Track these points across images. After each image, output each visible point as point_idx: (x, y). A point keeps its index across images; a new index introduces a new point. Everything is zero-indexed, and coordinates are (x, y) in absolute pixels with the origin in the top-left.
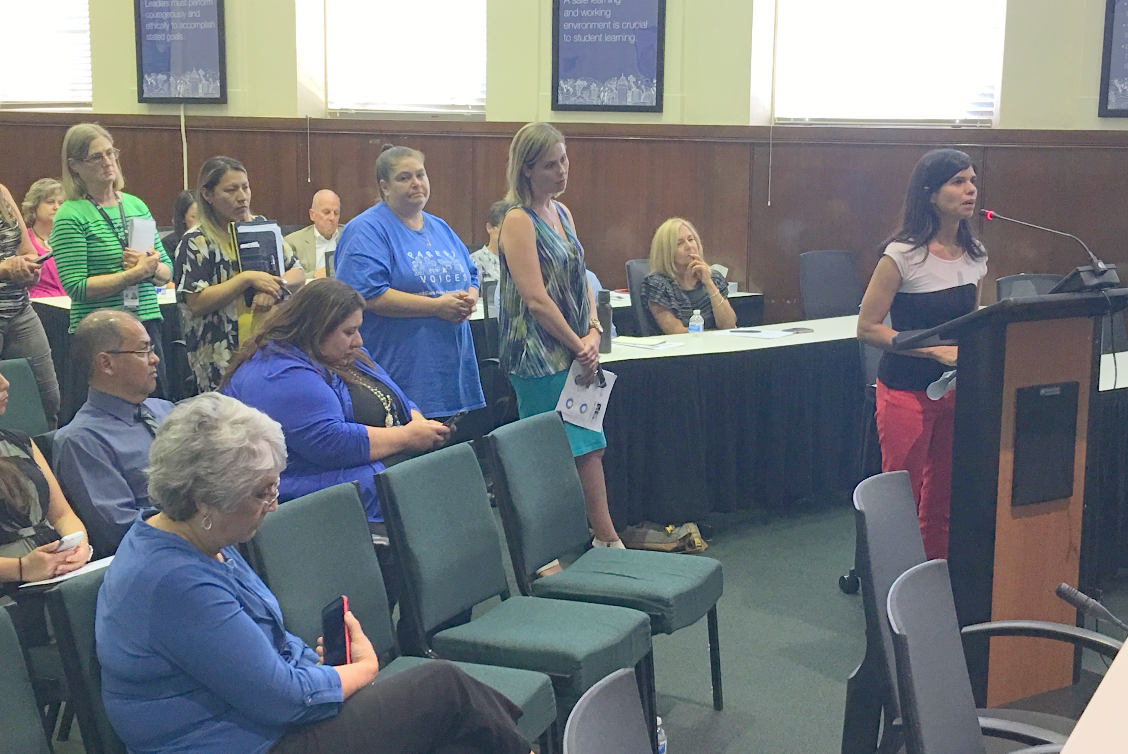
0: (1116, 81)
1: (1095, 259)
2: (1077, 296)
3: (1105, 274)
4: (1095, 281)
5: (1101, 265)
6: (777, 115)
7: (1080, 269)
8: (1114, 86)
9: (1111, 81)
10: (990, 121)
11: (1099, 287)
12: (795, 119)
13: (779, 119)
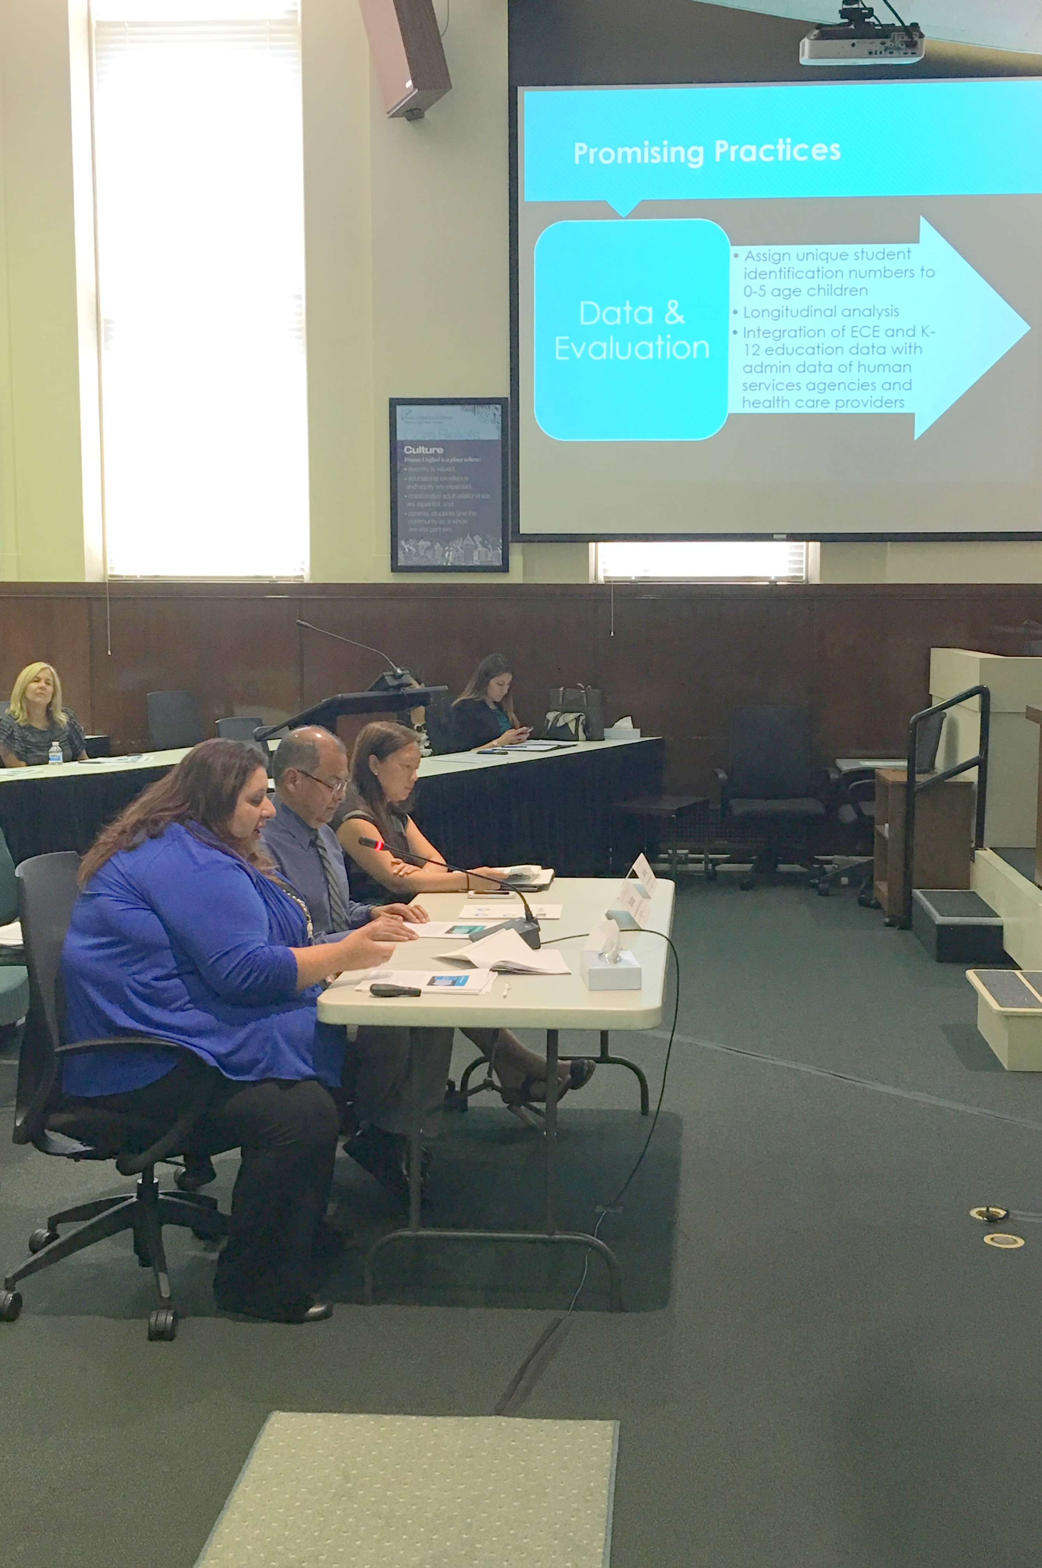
0: (403, 543)
1: (395, 667)
2: (385, 693)
3: (403, 678)
4: (396, 683)
5: (399, 671)
6: (109, 573)
7: (385, 674)
8: (402, 546)
9: (399, 542)
10: (302, 577)
11: (399, 687)
12: (127, 577)
13: (111, 576)
